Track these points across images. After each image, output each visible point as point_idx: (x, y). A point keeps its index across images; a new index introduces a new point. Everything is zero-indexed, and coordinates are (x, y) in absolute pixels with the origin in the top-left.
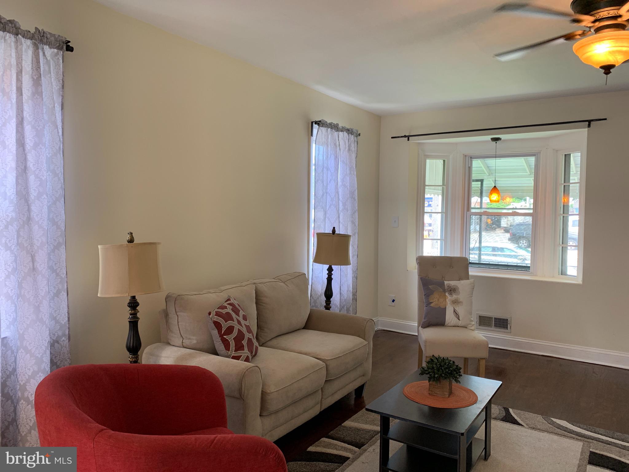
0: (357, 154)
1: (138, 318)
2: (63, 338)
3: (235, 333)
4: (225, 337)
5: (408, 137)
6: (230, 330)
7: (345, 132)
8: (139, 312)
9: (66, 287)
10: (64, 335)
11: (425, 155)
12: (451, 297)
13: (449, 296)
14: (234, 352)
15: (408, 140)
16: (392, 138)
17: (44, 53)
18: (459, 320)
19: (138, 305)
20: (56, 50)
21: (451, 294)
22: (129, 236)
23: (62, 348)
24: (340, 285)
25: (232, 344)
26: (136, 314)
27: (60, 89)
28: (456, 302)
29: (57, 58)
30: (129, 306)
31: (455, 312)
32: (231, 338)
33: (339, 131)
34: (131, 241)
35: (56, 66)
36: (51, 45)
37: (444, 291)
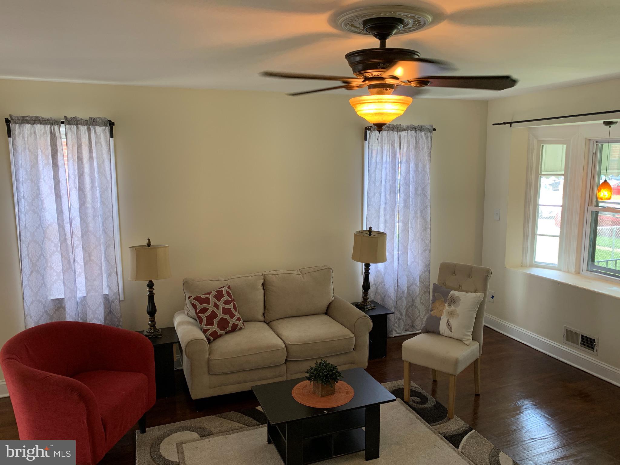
0: (431, 149)
1: (154, 294)
2: (116, 300)
3: (208, 313)
4: (199, 315)
5: (511, 123)
6: (204, 310)
7: (409, 131)
8: (154, 290)
9: (116, 270)
10: (116, 298)
11: (539, 141)
12: (449, 308)
13: (447, 307)
14: (205, 326)
15: (511, 126)
16: (493, 125)
17: (95, 132)
18: (451, 332)
19: (154, 285)
20: (104, 127)
21: (450, 305)
22: (147, 241)
23: (116, 306)
24: (398, 278)
25: (204, 320)
26: (152, 291)
27: (108, 150)
28: (452, 314)
29: (105, 131)
30: (147, 286)
31: (448, 323)
32: (204, 316)
33: (401, 131)
34: (149, 245)
35: (105, 137)
36: (100, 125)
37: (445, 301)
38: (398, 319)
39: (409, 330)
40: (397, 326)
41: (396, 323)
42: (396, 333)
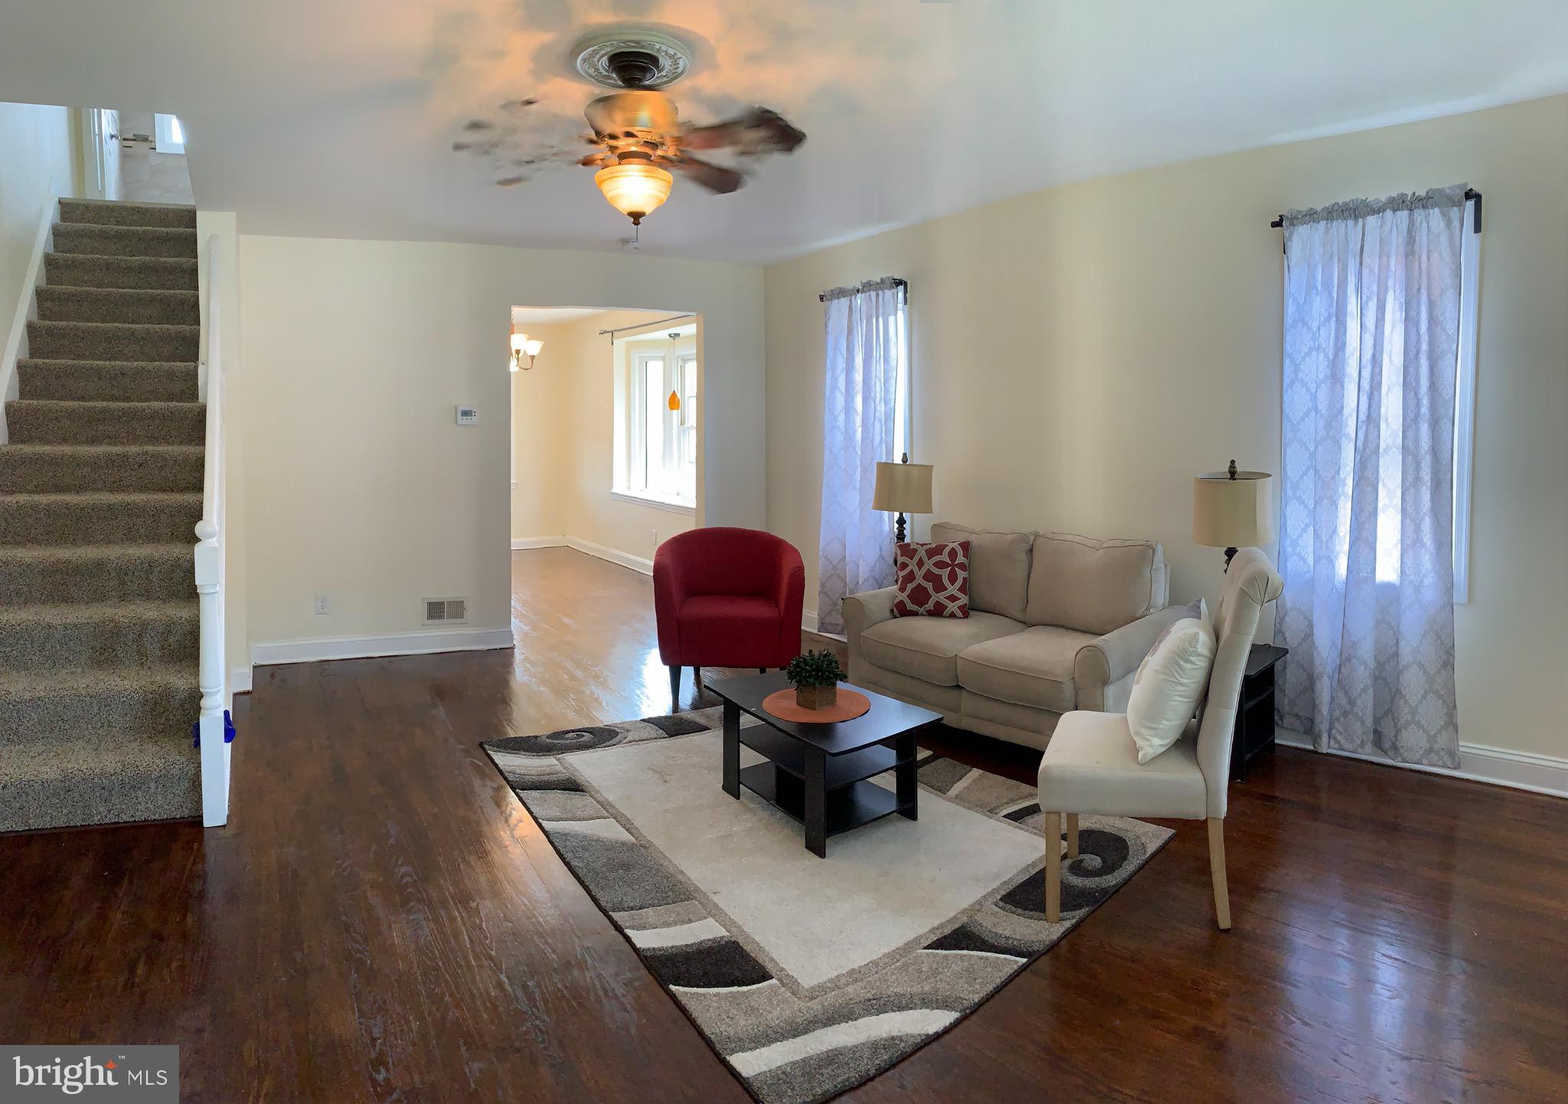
6: (903, 566)
38: (1342, 712)
39: (1389, 753)
40: (1341, 729)
41: (1338, 719)
42: (1337, 746)
